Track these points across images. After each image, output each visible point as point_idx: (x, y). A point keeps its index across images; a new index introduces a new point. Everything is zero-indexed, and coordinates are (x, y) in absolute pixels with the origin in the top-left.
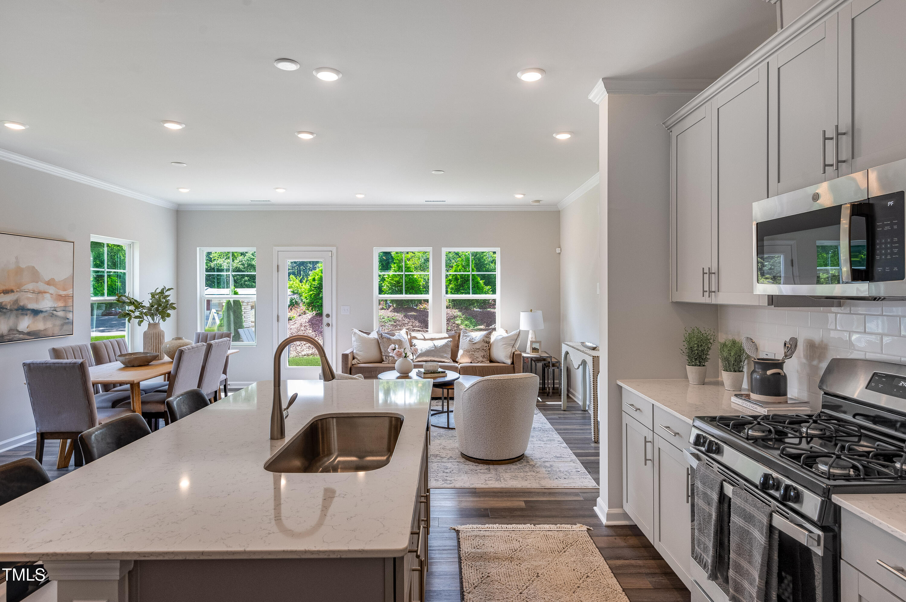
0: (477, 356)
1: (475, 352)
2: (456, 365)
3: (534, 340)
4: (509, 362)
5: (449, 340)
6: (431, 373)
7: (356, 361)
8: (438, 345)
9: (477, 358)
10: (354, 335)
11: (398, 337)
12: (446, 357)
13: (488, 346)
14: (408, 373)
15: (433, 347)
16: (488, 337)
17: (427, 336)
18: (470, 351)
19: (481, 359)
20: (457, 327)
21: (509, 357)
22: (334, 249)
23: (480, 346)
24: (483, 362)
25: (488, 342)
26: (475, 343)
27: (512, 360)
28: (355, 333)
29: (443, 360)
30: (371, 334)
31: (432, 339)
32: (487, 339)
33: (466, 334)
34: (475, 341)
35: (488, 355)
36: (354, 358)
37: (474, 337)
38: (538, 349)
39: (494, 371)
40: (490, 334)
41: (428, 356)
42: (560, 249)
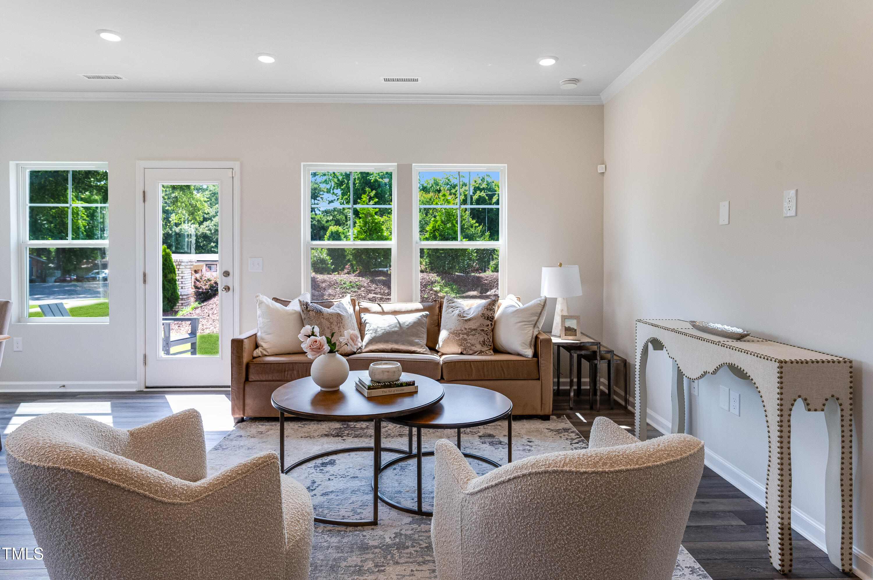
0: (473, 342)
1: (468, 336)
2: (435, 357)
3: (565, 314)
4: (529, 352)
5: (424, 313)
6: (385, 386)
7: (261, 352)
8: (404, 323)
9: (473, 345)
10: (259, 305)
11: (337, 309)
12: (417, 344)
13: (491, 324)
14: (338, 385)
15: (396, 326)
16: (491, 310)
17: (387, 307)
18: (459, 334)
19: (479, 347)
20: (435, 295)
21: (528, 343)
22: (236, 165)
23: (478, 324)
24: (483, 352)
25: (491, 318)
26: (469, 320)
27: (533, 351)
28: (261, 303)
29: (413, 349)
30: (291, 304)
31: (395, 313)
32: (489, 313)
33: (453, 304)
34: (469, 317)
35: (491, 340)
36: (257, 346)
37: (466, 308)
38: (576, 330)
39: (503, 370)
40: (494, 305)
41: (386, 341)
42: (604, 166)
